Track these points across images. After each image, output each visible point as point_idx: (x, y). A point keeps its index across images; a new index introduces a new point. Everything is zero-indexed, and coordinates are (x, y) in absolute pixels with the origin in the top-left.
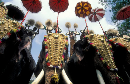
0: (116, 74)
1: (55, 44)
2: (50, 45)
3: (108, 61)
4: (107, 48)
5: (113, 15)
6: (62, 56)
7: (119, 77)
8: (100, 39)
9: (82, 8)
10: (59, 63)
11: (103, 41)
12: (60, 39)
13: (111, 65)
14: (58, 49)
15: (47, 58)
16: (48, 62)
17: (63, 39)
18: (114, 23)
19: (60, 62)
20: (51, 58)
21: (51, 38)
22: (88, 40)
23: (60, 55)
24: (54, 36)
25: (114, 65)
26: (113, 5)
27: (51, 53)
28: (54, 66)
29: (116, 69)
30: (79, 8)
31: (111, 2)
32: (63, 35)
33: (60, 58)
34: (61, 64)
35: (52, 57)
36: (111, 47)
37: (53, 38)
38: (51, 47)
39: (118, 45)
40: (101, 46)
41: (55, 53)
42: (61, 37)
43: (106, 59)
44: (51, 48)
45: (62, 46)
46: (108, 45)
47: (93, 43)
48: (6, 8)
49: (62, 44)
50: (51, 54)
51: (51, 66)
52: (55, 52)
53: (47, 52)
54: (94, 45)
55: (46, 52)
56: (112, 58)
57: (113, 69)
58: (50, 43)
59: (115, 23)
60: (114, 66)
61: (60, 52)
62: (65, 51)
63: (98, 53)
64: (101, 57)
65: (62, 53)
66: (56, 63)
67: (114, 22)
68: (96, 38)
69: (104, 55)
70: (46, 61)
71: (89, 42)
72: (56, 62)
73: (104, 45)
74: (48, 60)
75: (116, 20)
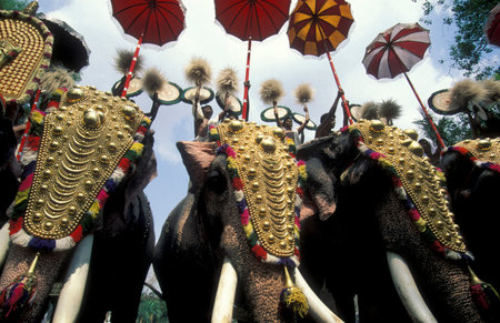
0: (472, 272)
3: (441, 225)
5: (458, 38)
6: (293, 219)
7: (482, 285)
8: (409, 143)
12: (280, 154)
13: (448, 239)
15: (250, 228)
16: (258, 242)
18: (465, 71)
20: (265, 229)
22: (358, 138)
23: (290, 219)
25: (461, 241)
29: (468, 254)
34: (295, 249)
37: (256, 148)
39: (490, 170)
40: (412, 167)
43: (432, 215)
47: (381, 152)
48: (47, 30)
49: (288, 176)
53: (245, 202)
54: (387, 162)
55: (239, 199)
59: (469, 69)
61: (287, 206)
63: (403, 191)
64: (412, 206)
65: (293, 209)
66: (284, 247)
67: (464, 67)
68: (392, 138)
69: (426, 202)
71: (364, 147)
73: (423, 164)
75: (472, 58)
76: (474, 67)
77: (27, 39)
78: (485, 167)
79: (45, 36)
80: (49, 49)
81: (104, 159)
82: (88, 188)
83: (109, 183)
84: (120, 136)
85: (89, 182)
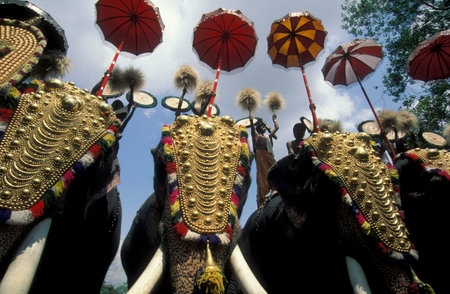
0: (413, 272)
1: (203, 155)
2: (184, 158)
4: (378, 178)
5: (389, 70)
6: (229, 196)
8: (355, 150)
9: (293, 35)
10: (220, 222)
11: (364, 158)
12: (220, 137)
13: (391, 240)
14: (215, 172)
15: (176, 206)
16: (181, 220)
17: (230, 137)
18: (393, 97)
19: (225, 219)
20: (191, 205)
21: (190, 134)
22: (311, 154)
23: (223, 195)
24: (199, 125)
25: (406, 240)
26: (392, 37)
27: (191, 187)
28: (202, 234)
29: (413, 253)
30: (281, 36)
31: (386, 26)
32: (229, 123)
33: (222, 205)
34: (227, 226)
35: (193, 200)
36: (397, 176)
37: (195, 134)
38: (188, 164)
39: (439, 176)
40: (356, 175)
41: (205, 187)
42: (224, 129)
43: (375, 218)
44: (188, 167)
45: (228, 159)
46: (384, 170)
47: (330, 163)
49: (227, 155)
50: (189, 192)
51: (190, 235)
52: (203, 183)
53: (176, 183)
54: (332, 173)
55: (171, 181)
56: (397, 216)
57: (399, 256)
58: (186, 152)
59: (398, 96)
60: (403, 245)
61: (221, 183)
62: (239, 179)
63: (348, 198)
64: (357, 211)
65: (230, 186)
66: (208, 223)
68: (340, 148)
70: (174, 218)
71: (316, 161)
72: (208, 219)
73: (367, 169)
74: (180, 213)
75: (400, 87)
76: (402, 95)
77: (22, 42)
78: (434, 173)
79: (39, 40)
80: (40, 50)
81: (77, 141)
82: (57, 164)
83: (77, 165)
84: (95, 124)
85: (58, 158)
